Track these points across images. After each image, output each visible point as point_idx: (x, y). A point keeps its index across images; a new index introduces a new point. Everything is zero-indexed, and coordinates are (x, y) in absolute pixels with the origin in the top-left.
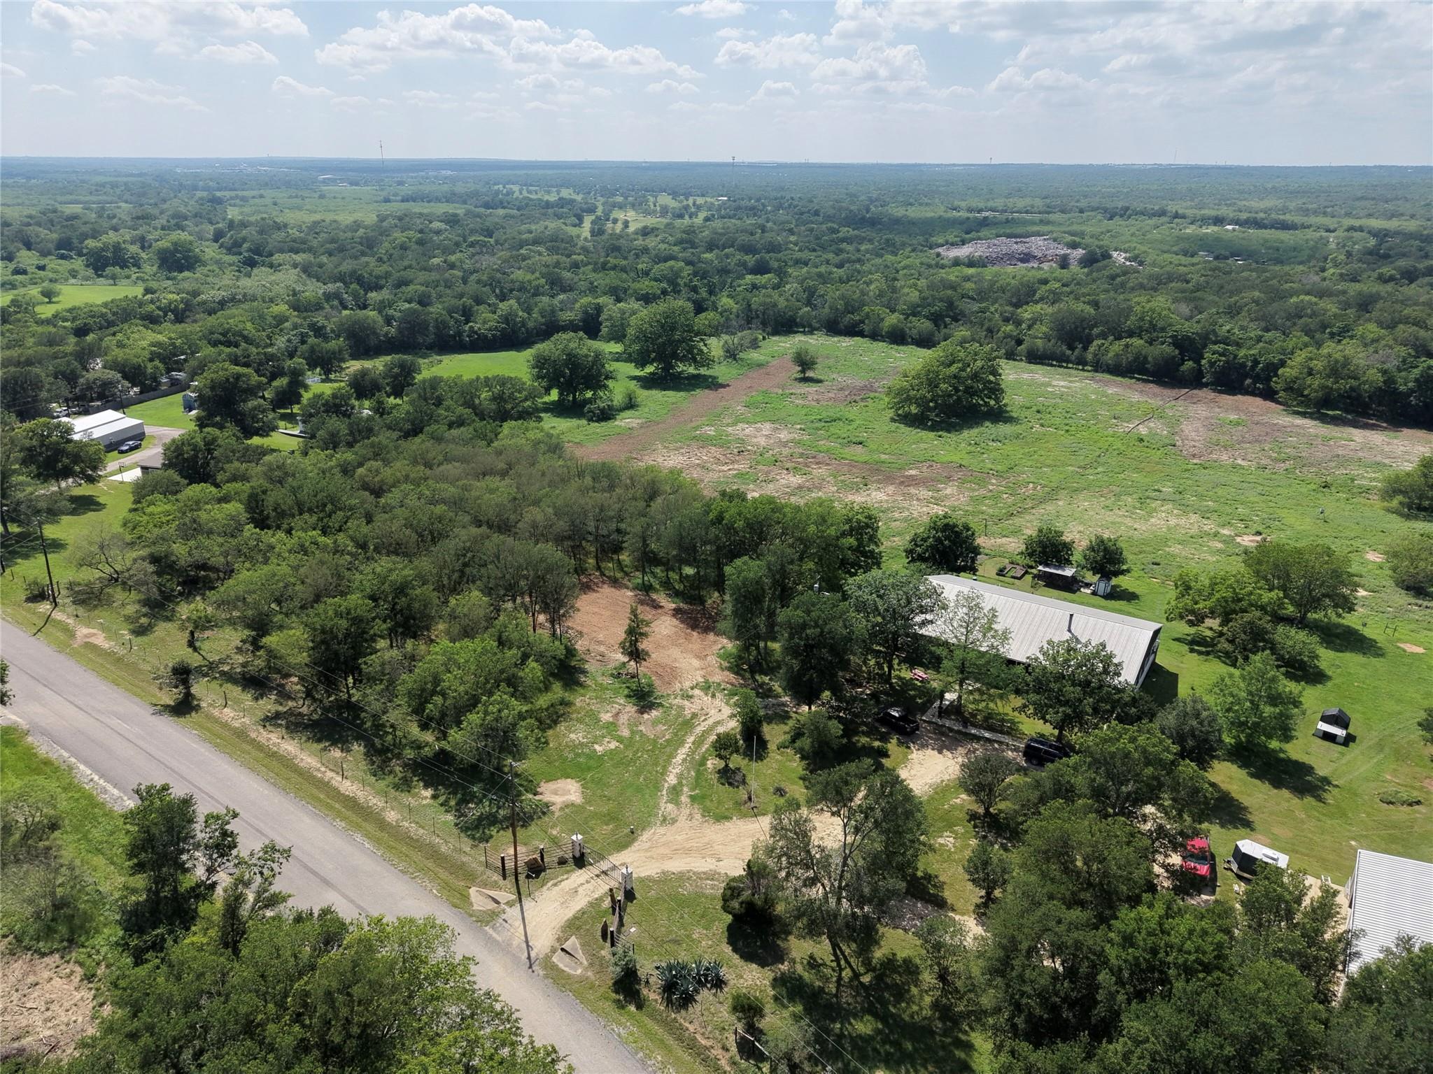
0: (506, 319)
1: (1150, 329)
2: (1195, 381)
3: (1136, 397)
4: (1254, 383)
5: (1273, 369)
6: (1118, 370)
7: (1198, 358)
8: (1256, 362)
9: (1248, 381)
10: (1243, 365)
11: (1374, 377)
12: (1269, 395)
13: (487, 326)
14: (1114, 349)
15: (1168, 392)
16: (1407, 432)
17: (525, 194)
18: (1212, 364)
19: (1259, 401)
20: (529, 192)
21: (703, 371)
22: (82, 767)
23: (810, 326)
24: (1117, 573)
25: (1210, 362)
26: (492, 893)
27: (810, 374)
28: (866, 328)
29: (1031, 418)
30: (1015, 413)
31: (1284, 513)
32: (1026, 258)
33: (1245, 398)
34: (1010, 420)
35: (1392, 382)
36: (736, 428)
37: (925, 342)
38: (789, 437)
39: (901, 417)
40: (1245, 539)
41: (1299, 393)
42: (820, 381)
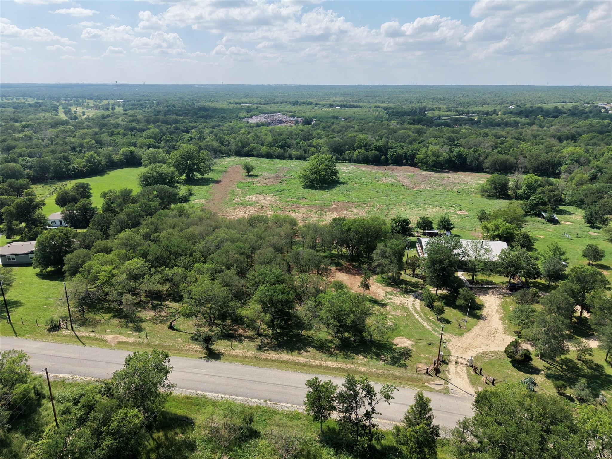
0: (88, 161)
1: (366, 146)
2: (386, 163)
3: (373, 171)
4: (407, 161)
5: (413, 156)
6: (358, 161)
7: (386, 154)
8: (406, 154)
9: (404, 161)
10: (401, 156)
11: (446, 156)
12: (414, 165)
13: (81, 165)
14: (355, 154)
15: (380, 167)
16: (458, 173)
17: (5, 100)
18: (391, 156)
19: (410, 167)
20: (8, 99)
21: (206, 176)
22: (209, 394)
23: (228, 154)
24: (452, 228)
25: (390, 155)
26: (434, 383)
27: (251, 173)
28: (255, 153)
29: (349, 181)
30: (342, 180)
31: (459, 203)
32: (281, 122)
33: (405, 167)
34: (343, 183)
35: (450, 157)
36: (248, 198)
37: (281, 157)
38: (273, 199)
39: (305, 187)
40: (459, 212)
41: (426, 163)
42: (257, 176)
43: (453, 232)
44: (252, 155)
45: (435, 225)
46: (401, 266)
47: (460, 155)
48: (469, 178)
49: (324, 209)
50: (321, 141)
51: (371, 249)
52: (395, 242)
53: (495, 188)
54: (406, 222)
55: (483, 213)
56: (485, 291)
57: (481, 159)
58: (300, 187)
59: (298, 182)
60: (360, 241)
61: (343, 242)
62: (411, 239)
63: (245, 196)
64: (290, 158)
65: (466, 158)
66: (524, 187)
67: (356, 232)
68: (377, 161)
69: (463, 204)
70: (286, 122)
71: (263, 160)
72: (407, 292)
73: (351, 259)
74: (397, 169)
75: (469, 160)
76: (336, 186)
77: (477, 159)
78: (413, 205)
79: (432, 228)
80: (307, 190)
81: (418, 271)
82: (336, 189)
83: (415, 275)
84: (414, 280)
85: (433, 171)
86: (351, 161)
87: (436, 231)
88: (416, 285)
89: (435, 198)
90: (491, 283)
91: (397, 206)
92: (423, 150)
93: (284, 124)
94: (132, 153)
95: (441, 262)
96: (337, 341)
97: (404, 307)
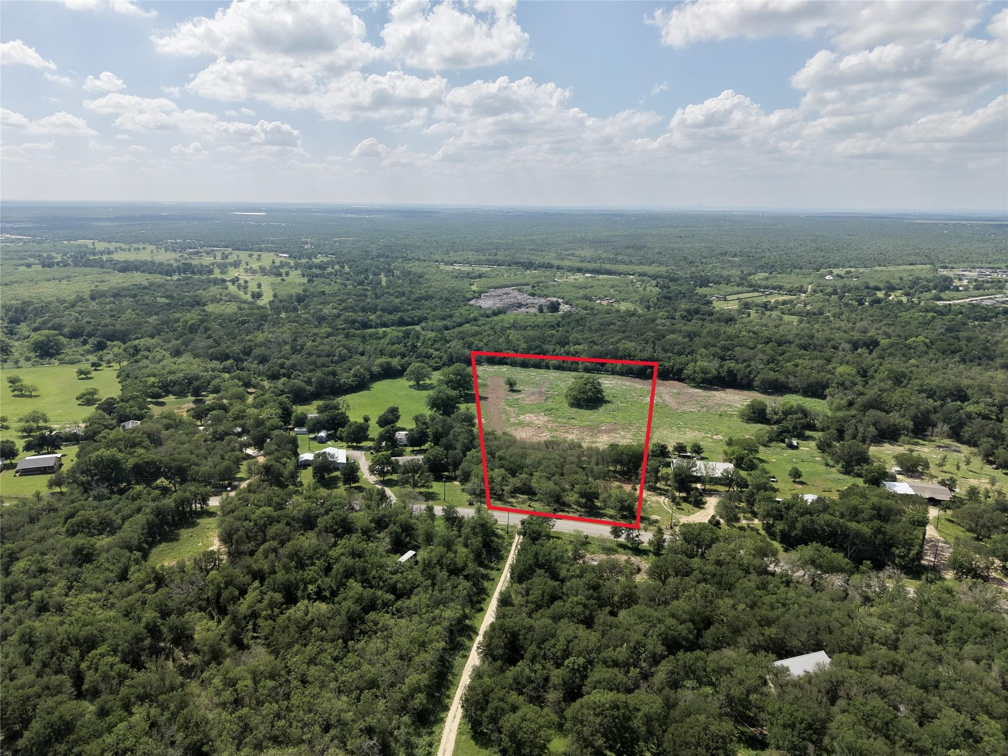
1: (629, 356)
3: (638, 386)
4: (674, 376)
5: (681, 371)
8: (673, 368)
9: (671, 375)
10: (668, 369)
11: (715, 373)
12: (681, 380)
14: (619, 366)
15: (645, 382)
16: (728, 390)
19: (676, 382)
24: (702, 452)
27: (514, 388)
29: (614, 400)
30: (607, 398)
31: (718, 427)
32: (520, 306)
33: (672, 382)
34: (608, 402)
35: (719, 373)
36: (522, 417)
37: (537, 366)
38: (546, 419)
39: (572, 405)
40: (715, 437)
41: (694, 379)
42: (519, 391)
43: (702, 455)
44: (506, 364)
45: (688, 449)
46: (657, 480)
47: (730, 372)
48: (737, 397)
49: (594, 430)
50: (579, 348)
51: (637, 467)
52: (653, 462)
53: (754, 413)
54: (664, 447)
55: (730, 439)
56: (711, 495)
57: (752, 376)
58: (566, 405)
59: (564, 400)
60: (630, 461)
61: (617, 461)
62: (668, 460)
63: (518, 415)
64: (547, 367)
65: (736, 375)
66: (780, 414)
67: (628, 455)
68: (642, 374)
69: (721, 429)
70: (526, 306)
71: (519, 369)
72: (661, 494)
73: (623, 473)
74: (663, 385)
75: (739, 377)
76: (601, 405)
77: (748, 376)
78: (675, 429)
79: (686, 452)
80: (574, 410)
81: (669, 483)
82: (602, 409)
83: (666, 485)
84: (667, 488)
85: (701, 388)
86: (614, 373)
87: (689, 454)
88: (667, 491)
89: (696, 422)
90: (716, 491)
91: (661, 429)
92: (691, 366)
93: (523, 310)
94: (388, 364)
95: (680, 475)
96: (619, 516)
97: (657, 502)
